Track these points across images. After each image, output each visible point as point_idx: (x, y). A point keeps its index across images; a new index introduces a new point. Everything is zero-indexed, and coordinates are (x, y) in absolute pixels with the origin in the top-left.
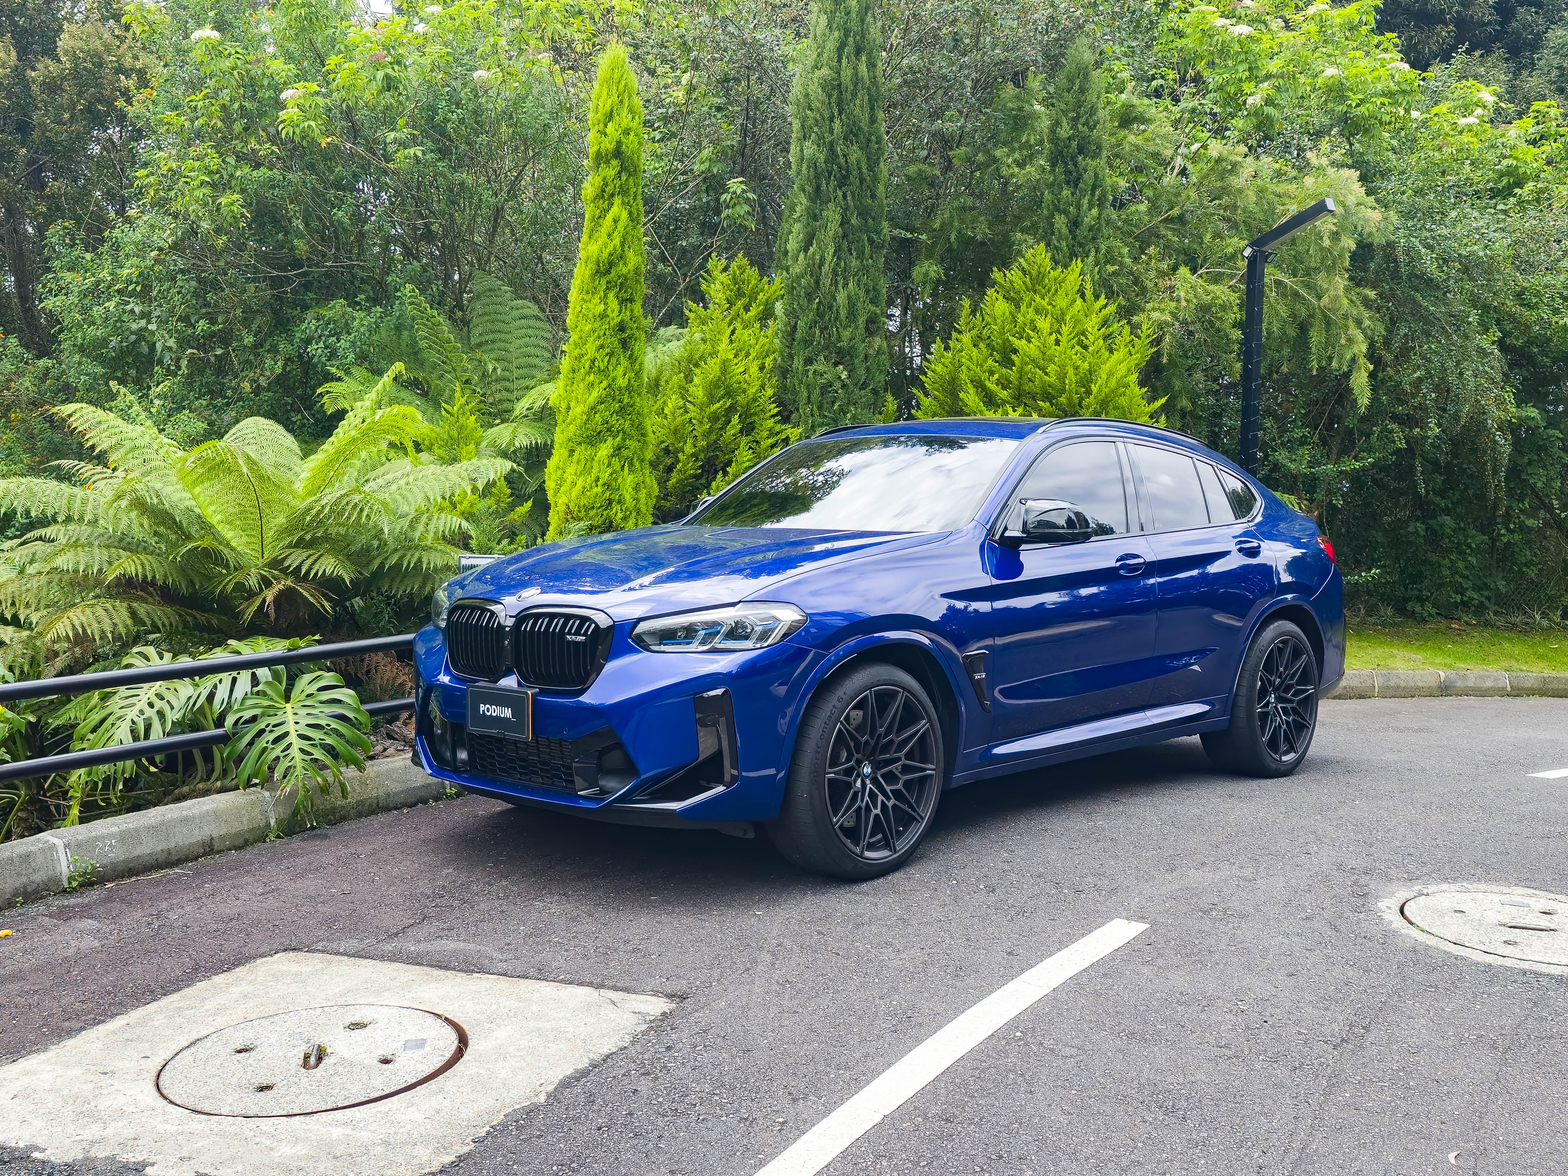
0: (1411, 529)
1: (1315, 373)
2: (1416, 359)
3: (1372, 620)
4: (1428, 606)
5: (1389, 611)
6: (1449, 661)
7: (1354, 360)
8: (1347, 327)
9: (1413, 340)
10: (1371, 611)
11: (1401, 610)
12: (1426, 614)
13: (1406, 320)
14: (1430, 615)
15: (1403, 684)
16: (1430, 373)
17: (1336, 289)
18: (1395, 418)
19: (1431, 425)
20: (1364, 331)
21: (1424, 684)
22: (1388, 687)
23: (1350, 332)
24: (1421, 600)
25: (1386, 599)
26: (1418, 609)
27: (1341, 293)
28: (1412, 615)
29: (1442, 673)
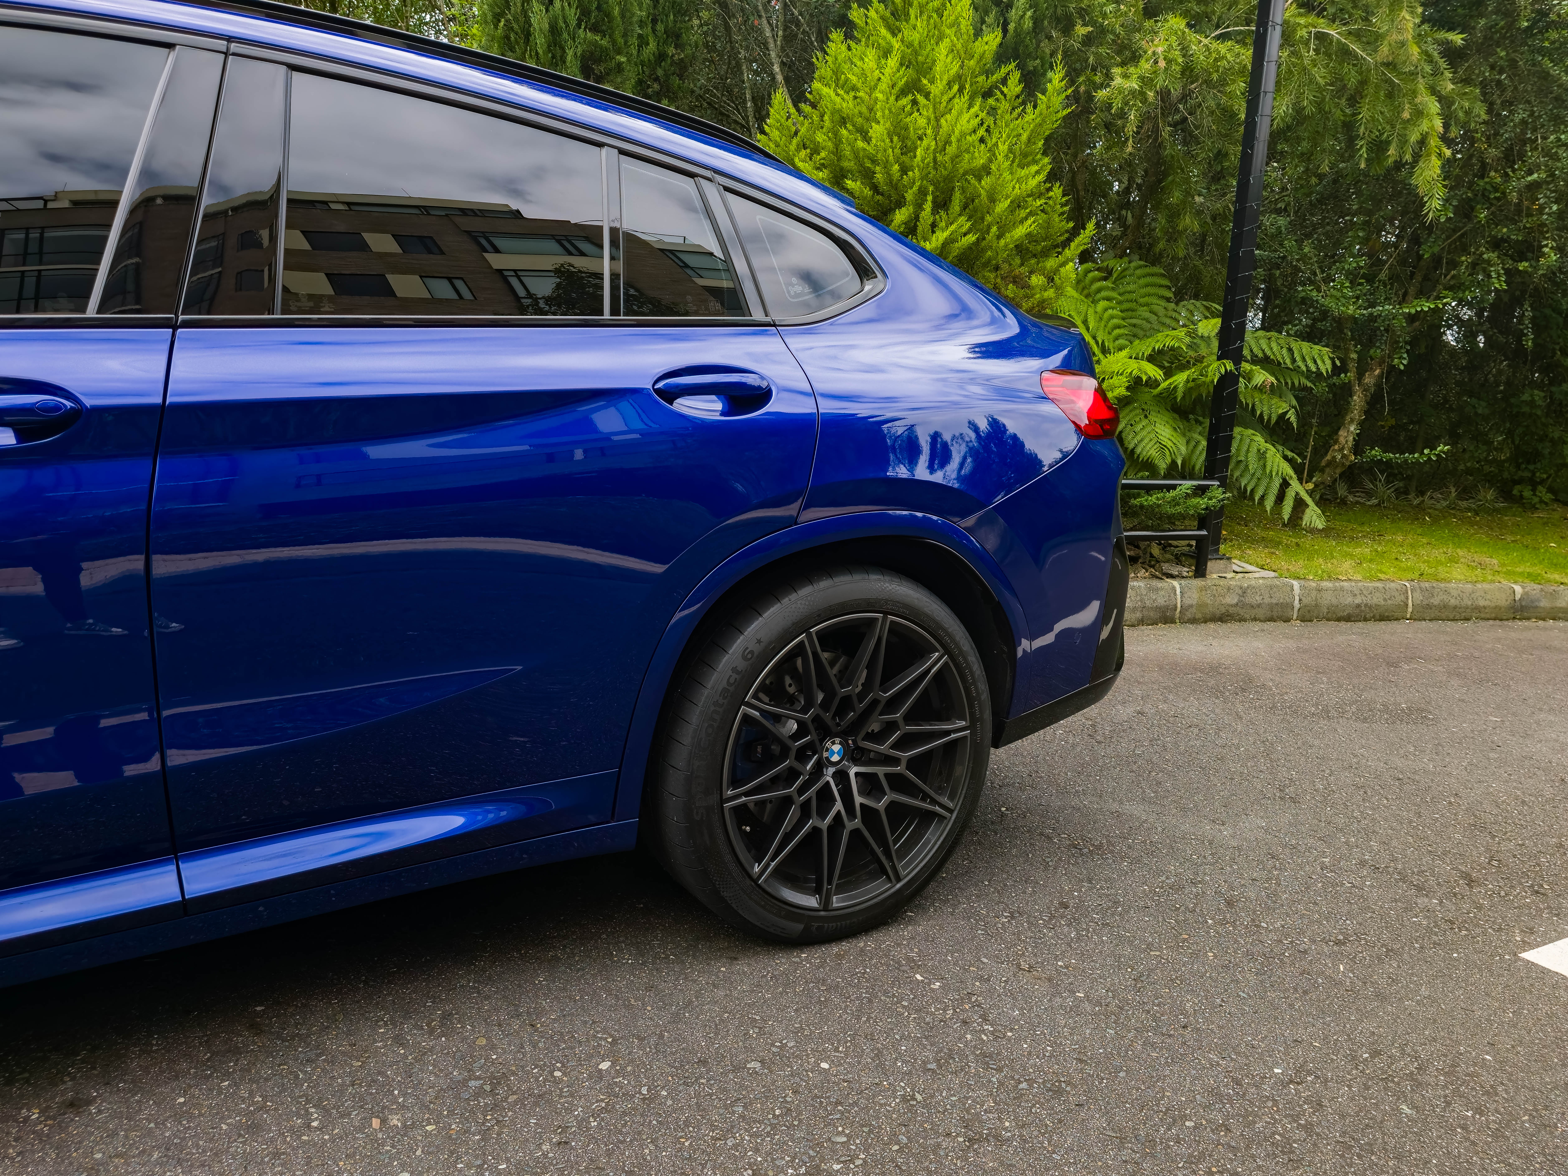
0: (1526, 397)
1: (1363, 166)
2: (1533, 157)
3: (1464, 504)
4: (1542, 491)
5: (1490, 494)
6: (1537, 569)
7: (1423, 142)
8: (1414, 93)
9: (1534, 130)
10: (1466, 493)
11: (1506, 494)
12: (1536, 500)
13: (1529, 102)
14: (1541, 501)
15: (1453, 602)
16: (1552, 175)
17: (1400, 31)
18: (1496, 244)
19: (1546, 250)
20: (1441, 99)
21: (1487, 603)
22: (1429, 607)
23: (1418, 100)
24: (1534, 484)
25: (1490, 480)
26: (1527, 493)
27: (1409, 35)
28: (1519, 500)
29: (1518, 589)
